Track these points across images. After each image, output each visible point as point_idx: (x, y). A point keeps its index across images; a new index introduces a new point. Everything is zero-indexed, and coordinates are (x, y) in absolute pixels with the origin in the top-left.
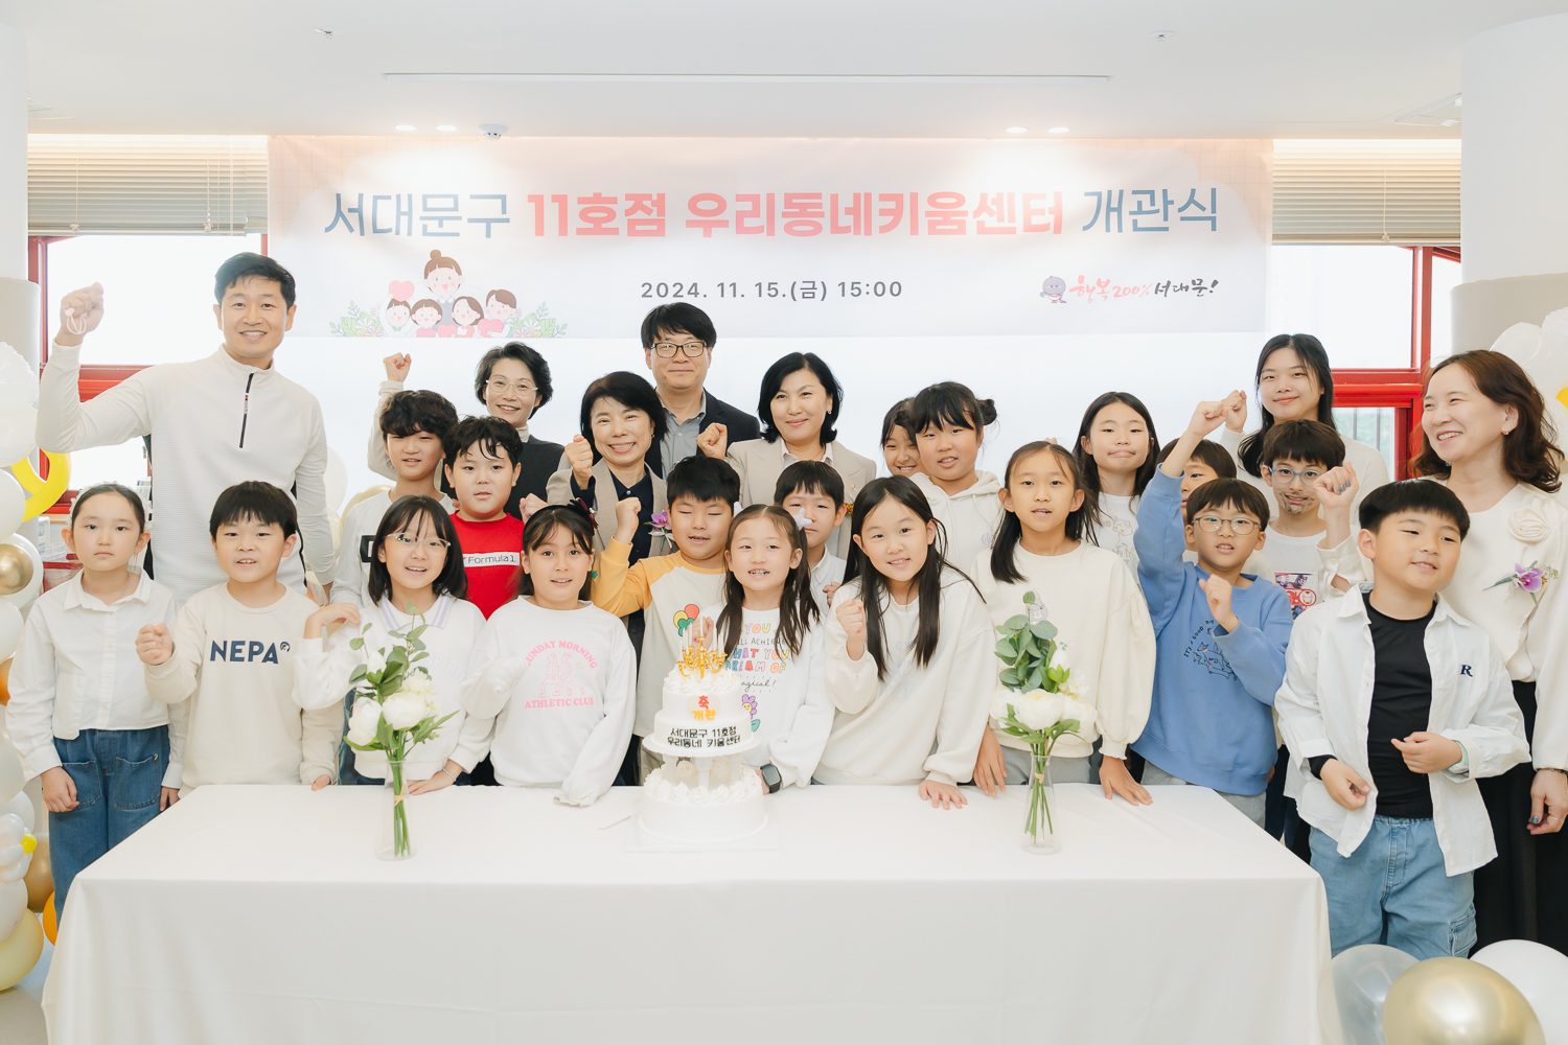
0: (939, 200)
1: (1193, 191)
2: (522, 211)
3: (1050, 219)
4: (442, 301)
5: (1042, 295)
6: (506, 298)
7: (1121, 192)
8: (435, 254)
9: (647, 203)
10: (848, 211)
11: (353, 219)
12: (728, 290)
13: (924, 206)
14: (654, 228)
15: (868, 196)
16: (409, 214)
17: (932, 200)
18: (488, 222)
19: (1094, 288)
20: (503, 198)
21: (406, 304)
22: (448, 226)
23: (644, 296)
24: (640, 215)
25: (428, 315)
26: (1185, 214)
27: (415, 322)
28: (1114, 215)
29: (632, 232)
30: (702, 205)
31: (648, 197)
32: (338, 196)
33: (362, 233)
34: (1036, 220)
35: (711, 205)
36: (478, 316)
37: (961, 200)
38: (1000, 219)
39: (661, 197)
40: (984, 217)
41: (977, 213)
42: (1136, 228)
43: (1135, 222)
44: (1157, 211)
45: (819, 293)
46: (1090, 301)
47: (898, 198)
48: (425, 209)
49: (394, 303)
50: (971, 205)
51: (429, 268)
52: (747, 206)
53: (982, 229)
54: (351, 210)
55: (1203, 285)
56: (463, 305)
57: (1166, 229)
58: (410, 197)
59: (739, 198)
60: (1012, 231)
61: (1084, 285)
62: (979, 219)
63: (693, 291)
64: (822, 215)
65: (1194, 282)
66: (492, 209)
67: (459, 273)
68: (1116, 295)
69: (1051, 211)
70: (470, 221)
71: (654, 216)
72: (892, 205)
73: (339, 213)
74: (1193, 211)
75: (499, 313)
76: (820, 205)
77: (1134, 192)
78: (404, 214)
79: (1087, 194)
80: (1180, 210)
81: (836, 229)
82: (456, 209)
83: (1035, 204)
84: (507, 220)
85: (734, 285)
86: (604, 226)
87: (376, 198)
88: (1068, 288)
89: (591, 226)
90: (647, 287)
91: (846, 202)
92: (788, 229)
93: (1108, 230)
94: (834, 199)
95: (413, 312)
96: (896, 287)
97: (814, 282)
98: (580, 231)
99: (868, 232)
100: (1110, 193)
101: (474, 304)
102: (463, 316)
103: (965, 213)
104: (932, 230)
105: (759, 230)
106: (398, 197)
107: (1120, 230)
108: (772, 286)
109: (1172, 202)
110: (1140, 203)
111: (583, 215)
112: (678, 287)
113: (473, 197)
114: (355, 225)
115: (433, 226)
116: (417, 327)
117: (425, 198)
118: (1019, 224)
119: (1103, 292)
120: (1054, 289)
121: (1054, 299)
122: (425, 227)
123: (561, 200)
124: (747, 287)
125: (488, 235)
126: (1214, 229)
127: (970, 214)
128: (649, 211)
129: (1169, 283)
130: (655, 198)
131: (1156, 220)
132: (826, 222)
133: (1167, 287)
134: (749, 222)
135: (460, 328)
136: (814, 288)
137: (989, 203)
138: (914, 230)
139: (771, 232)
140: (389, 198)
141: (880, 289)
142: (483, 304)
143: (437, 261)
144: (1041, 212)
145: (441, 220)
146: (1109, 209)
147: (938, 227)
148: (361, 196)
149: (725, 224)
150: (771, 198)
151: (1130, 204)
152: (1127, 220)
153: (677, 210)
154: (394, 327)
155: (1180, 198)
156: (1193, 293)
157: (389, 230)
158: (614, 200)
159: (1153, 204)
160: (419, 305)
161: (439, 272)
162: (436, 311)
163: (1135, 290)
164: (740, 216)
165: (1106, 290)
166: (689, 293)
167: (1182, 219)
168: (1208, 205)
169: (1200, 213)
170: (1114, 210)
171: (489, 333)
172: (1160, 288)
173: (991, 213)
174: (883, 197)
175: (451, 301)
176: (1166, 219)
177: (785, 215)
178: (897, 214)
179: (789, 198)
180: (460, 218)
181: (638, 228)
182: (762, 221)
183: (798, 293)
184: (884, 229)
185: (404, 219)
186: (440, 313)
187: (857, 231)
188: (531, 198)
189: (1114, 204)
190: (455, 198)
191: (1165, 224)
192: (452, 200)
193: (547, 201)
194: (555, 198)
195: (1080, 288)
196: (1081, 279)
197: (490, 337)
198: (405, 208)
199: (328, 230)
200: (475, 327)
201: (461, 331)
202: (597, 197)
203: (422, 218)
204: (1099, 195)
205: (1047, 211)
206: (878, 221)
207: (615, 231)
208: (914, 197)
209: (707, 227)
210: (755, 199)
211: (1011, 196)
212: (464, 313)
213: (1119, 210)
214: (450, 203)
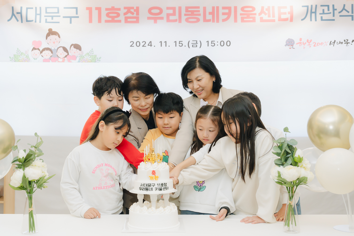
0: (246, 9)
1: (344, 5)
2: (83, 14)
3: (288, 16)
4: (53, 48)
5: (285, 45)
6: (78, 47)
7: (316, 6)
8: (50, 30)
9: (132, 10)
10: (210, 13)
11: (18, 16)
12: (164, 44)
13: (239, 11)
14: (135, 20)
15: (218, 8)
16: (40, 14)
17: (242, 9)
18: (71, 18)
19: (306, 43)
20: (76, 8)
21: (39, 49)
22: (55, 19)
23: (131, 46)
24: (129, 15)
25: (47, 53)
26: (341, 14)
27: (42, 56)
28: (313, 15)
29: (126, 21)
30: (154, 11)
31: (133, 8)
32: (13, 8)
33: (22, 22)
34: (283, 17)
35: (157, 11)
36: (67, 54)
37: (254, 9)
38: (269, 16)
39: (138, 8)
40: (263, 15)
41: (260, 14)
42: (322, 20)
43: (322, 17)
44: (330, 13)
45: (199, 45)
46: (304, 48)
47: (229, 8)
48: (46, 13)
49: (34, 49)
50: (258, 11)
51: (48, 35)
52: (171, 11)
53: (262, 20)
54: (18, 13)
55: (348, 42)
56: (61, 50)
57: (334, 20)
58: (40, 8)
59: (168, 8)
60: (274, 21)
61: (302, 42)
62: (261, 16)
63: (150, 44)
64: (200, 15)
65: (345, 41)
66: (72, 13)
67: (59, 37)
68: (314, 46)
69: (289, 13)
70: (64, 17)
71: (135, 15)
72: (227, 11)
73: (13, 14)
74: (344, 13)
75: (75, 53)
76: (199, 11)
77: (321, 6)
78: (38, 14)
79: (303, 6)
80: (339, 12)
81: (205, 20)
82: (58, 12)
83: (282, 11)
84: (78, 17)
85: (166, 42)
86: (116, 19)
87: (27, 8)
88: (295, 43)
89: (110, 19)
90: (132, 43)
91: (209, 10)
92: (187, 20)
93: (311, 20)
94: (205, 8)
95: (41, 52)
96: (228, 43)
97: (197, 41)
98: (106, 21)
99: (218, 21)
100: (312, 6)
101: (65, 49)
102: (61, 54)
103: (255, 14)
104: (243, 20)
105: (175, 21)
106: (36, 8)
107: (316, 20)
108: (180, 42)
109: (336, 10)
110: (323, 10)
111: (108, 15)
112: (144, 43)
113: (65, 8)
114: (19, 19)
115: (49, 19)
116: (43, 58)
117: (46, 8)
118: (276, 18)
119: (309, 44)
120: (290, 43)
121: (290, 47)
122: (46, 20)
123: (99, 9)
124: (171, 43)
125: (71, 23)
126: (352, 20)
127: (257, 14)
128: (133, 13)
129: (335, 41)
130: (135, 8)
131: (330, 16)
132: (201, 18)
133: (334, 42)
134: (171, 18)
135: (59, 59)
136: (197, 43)
137: (265, 10)
138: (236, 20)
139: (180, 21)
140: (32, 8)
141: (222, 44)
142: (68, 49)
143: (51, 33)
144: (285, 13)
145: (52, 17)
146: (312, 12)
147: (245, 20)
148: (21, 8)
149: (162, 18)
150: (180, 8)
151: (320, 10)
152: (319, 17)
153: (144, 13)
154: (34, 59)
155: (339, 8)
156: (344, 45)
157: (32, 21)
158: (119, 9)
159: (328, 10)
160: (44, 50)
161: (52, 37)
162: (50, 52)
163: (322, 44)
164: (168, 15)
165: (310, 43)
166: (148, 45)
167: (340, 16)
168: (350, 11)
169: (347, 14)
170: (313, 13)
171: (71, 60)
172: (332, 43)
173: (265, 14)
174: (224, 8)
175: (56, 48)
176: (334, 16)
177: (185, 15)
178: (229, 14)
179: (187, 9)
180: (60, 16)
181: (129, 20)
182: (177, 17)
183: (191, 45)
184: (224, 20)
185: (38, 17)
186: (52, 53)
187: (213, 21)
188: (87, 8)
189: (314, 10)
190: (58, 8)
191: (333, 18)
192: (57, 9)
193: (94, 10)
194: (97, 8)
195: (300, 43)
196: (301, 39)
197: (71, 62)
198: (38, 12)
199: (9, 20)
200: (66, 58)
201: (60, 60)
202: (113, 8)
203: (45, 16)
204: (308, 7)
205: (287, 13)
206: (221, 17)
207: (120, 21)
208: (236, 8)
209: (156, 20)
210: (174, 9)
211: (273, 8)
212: (61, 53)
213: (315, 13)
214: (56, 10)
